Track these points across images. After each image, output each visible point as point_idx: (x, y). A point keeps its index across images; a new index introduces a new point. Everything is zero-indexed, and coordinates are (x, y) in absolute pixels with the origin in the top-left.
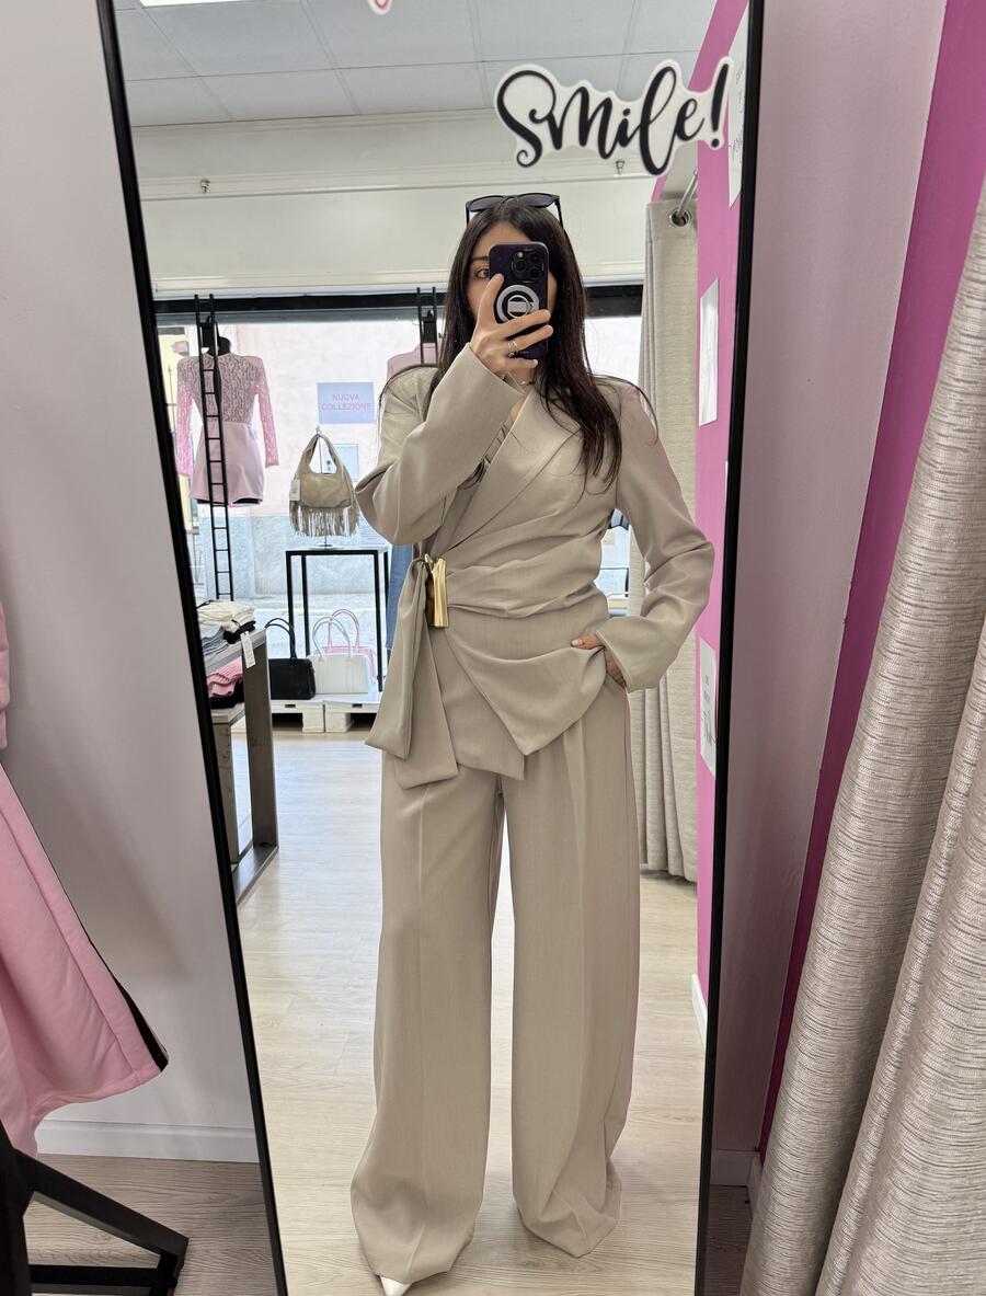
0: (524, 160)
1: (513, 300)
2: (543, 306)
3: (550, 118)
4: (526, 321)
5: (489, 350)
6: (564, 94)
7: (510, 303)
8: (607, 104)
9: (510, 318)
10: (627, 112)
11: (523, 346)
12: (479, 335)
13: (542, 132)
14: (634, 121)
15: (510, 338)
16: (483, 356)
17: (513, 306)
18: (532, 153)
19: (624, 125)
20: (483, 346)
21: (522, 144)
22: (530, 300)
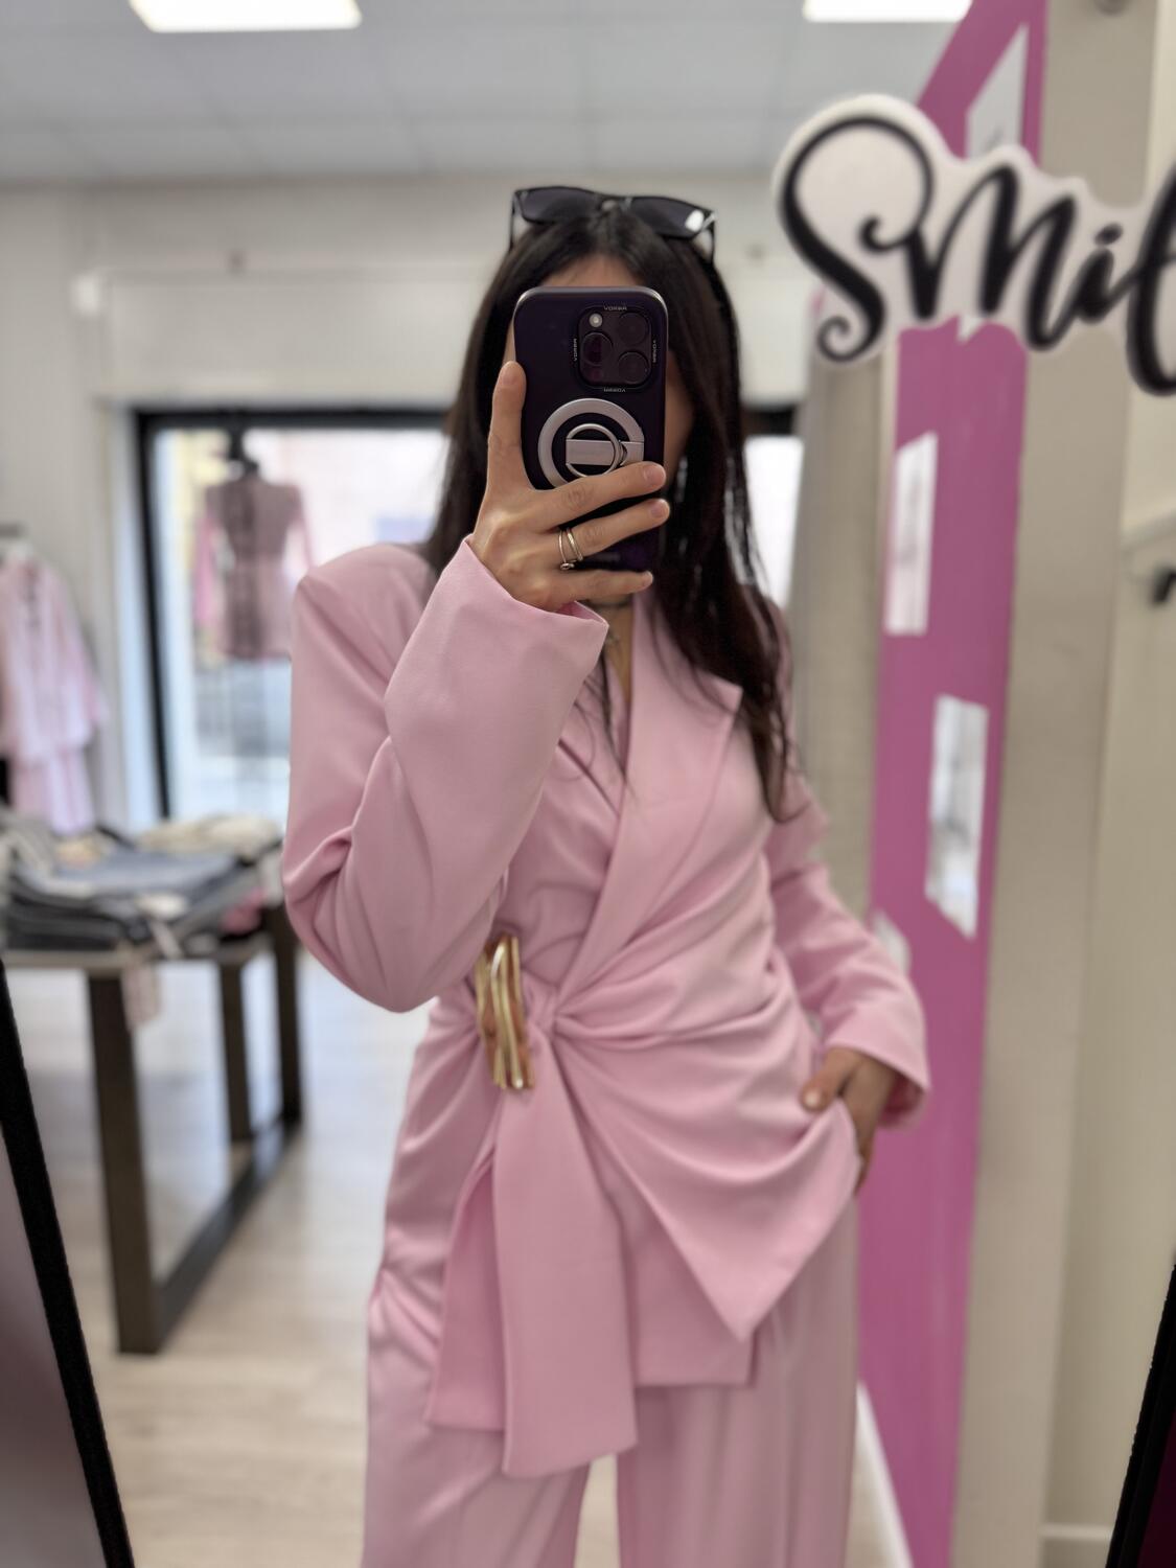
0: (840, 343)
1: (577, 436)
2: (653, 453)
3: (912, 242)
4: (607, 486)
5: (515, 556)
6: (956, 176)
7: (571, 443)
8: (1061, 215)
9: (569, 477)
10: (1110, 234)
11: (595, 543)
12: (493, 519)
13: (889, 275)
14: (1125, 256)
15: (565, 527)
16: (502, 569)
17: (578, 451)
18: (857, 323)
19: (1097, 268)
20: (501, 542)
21: (840, 305)
22: (621, 435)
